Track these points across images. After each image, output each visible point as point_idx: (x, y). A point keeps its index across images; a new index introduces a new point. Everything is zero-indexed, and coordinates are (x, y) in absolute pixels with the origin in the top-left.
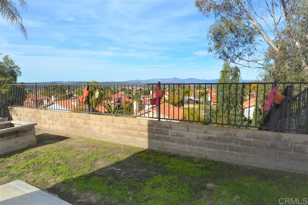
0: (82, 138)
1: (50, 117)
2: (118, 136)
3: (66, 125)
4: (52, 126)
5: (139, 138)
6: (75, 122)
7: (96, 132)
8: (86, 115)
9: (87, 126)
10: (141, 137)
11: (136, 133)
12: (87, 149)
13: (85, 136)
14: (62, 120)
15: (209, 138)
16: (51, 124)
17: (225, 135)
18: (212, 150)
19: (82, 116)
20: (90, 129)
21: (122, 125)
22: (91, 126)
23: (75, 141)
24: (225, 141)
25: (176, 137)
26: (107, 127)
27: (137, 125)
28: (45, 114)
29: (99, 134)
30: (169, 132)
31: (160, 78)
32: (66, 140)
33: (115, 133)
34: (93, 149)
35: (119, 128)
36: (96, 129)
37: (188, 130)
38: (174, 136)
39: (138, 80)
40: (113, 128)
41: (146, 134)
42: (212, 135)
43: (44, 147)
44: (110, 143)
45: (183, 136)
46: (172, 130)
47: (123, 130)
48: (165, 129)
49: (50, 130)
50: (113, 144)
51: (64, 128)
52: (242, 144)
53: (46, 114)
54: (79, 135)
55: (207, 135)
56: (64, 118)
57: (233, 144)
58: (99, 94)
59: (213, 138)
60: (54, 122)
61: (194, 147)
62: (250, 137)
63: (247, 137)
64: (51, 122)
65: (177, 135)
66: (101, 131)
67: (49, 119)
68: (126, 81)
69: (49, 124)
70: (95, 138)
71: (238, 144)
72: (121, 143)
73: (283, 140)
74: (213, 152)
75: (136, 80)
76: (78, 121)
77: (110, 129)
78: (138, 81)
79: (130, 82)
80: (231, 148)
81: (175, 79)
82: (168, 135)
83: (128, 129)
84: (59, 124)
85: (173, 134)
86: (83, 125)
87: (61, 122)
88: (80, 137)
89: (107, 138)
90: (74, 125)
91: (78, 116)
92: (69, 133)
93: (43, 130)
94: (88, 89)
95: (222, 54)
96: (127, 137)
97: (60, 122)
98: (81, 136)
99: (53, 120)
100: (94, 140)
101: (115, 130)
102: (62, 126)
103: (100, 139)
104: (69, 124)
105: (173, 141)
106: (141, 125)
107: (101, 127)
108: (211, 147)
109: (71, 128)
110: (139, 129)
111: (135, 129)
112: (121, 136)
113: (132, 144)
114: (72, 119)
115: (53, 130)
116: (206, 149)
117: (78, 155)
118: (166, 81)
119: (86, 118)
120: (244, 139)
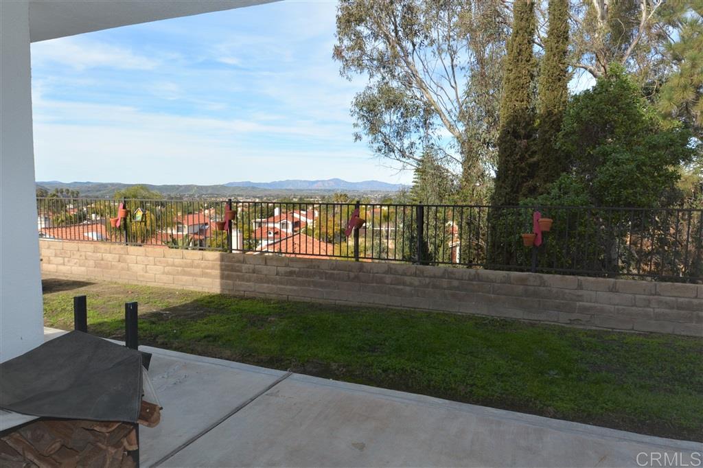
0: (116, 283)
1: (58, 252)
2: (171, 277)
3: (87, 265)
4: (62, 268)
5: (203, 279)
6: (102, 260)
7: (138, 273)
8: (122, 248)
9: (122, 264)
10: (205, 277)
11: (198, 271)
12: (123, 296)
13: (120, 281)
14: (81, 256)
15: (291, 273)
16: (61, 264)
17: (308, 267)
18: (295, 288)
19: (115, 249)
20: (128, 269)
21: (178, 261)
22: (130, 265)
23: (104, 287)
24: (308, 275)
25: (251, 274)
26: (155, 265)
27: (199, 260)
28: (49, 248)
29: (143, 276)
30: (243, 268)
31: (303, 180)
32: (89, 286)
33: (169, 273)
34: (133, 295)
35: (173, 265)
36: (138, 268)
37: (266, 264)
38: (249, 273)
39: (249, 182)
40: (164, 267)
41: (217, 272)
42: (293, 269)
43: (56, 294)
44: (160, 288)
45: (261, 272)
46: (246, 265)
47: (179, 269)
48: (237, 264)
49: (57, 274)
50: (164, 289)
51: (83, 269)
52: (326, 279)
53: (51, 247)
54: (109, 280)
55: (288, 269)
56: (83, 254)
57: (317, 279)
58: (143, 215)
59: (295, 272)
60: (66, 259)
61: (274, 286)
62: (334, 269)
63: (331, 269)
64: (60, 260)
65: (254, 272)
66: (146, 272)
67: (56, 256)
68: (222, 184)
69: (57, 265)
70: (136, 283)
71: (322, 279)
72: (176, 288)
73: (365, 270)
74: (295, 290)
75: (246, 182)
76: (108, 257)
77: (160, 268)
78: (251, 185)
79: (230, 186)
80: (315, 284)
81: (337, 181)
82: (241, 272)
83: (187, 266)
84: (75, 264)
85: (247, 271)
86: (116, 263)
87: (79, 259)
88: (112, 283)
89: (155, 282)
90: (100, 264)
91: (108, 249)
92: (93, 278)
93: (47, 275)
94: (124, 207)
95: (383, 144)
96: (185, 278)
97: (76, 260)
98: (114, 280)
99: (64, 258)
100: (135, 285)
101: (167, 269)
102: (80, 266)
103: (144, 284)
104: (92, 263)
105: (249, 280)
106: (206, 260)
107: (146, 265)
108: (294, 285)
109: (96, 269)
110: (203, 265)
111: (197, 267)
112: (177, 277)
113: (192, 288)
114: (98, 254)
115: (64, 273)
116: (289, 287)
117: (109, 301)
118: (316, 185)
119: (122, 252)
120: (327, 271)
